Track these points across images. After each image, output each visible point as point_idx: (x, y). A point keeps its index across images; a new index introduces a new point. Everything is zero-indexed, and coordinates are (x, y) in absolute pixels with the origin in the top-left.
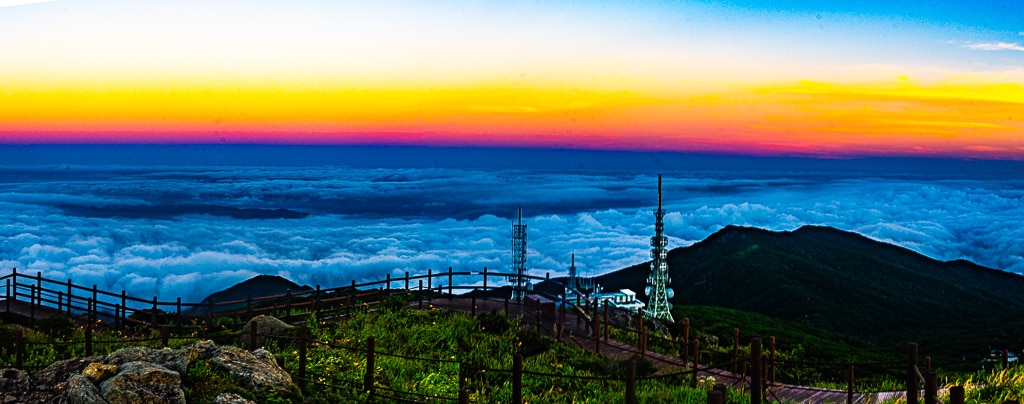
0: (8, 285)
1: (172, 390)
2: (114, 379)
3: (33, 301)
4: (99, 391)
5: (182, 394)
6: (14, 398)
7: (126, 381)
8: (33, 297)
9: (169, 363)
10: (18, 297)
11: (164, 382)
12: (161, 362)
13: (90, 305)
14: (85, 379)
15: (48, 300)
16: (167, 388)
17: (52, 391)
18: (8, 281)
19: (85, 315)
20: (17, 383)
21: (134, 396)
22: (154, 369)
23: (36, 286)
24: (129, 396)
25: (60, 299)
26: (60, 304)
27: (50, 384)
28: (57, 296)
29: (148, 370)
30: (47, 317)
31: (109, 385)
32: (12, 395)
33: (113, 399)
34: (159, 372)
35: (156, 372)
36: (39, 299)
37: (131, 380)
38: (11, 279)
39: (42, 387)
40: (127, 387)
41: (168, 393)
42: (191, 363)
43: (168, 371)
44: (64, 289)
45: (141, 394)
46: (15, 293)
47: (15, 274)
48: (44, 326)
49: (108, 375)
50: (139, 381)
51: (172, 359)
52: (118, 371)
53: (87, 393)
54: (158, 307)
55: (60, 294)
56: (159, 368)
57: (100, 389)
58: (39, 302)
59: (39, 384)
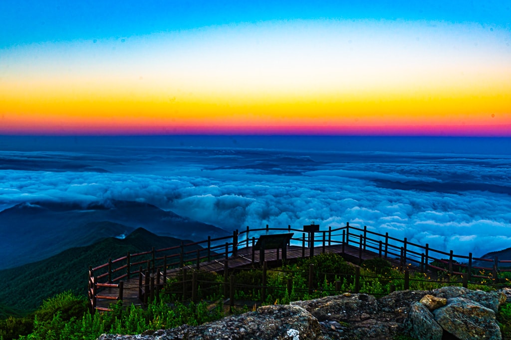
0: (344, 235)
1: (489, 323)
2: (444, 309)
3: (361, 246)
4: (434, 317)
5: (499, 328)
6: (368, 316)
7: (454, 311)
8: (361, 244)
9: (483, 302)
10: (350, 243)
11: (482, 316)
12: (478, 301)
13: (402, 252)
14: (423, 307)
15: (371, 246)
16: (485, 321)
17: (393, 313)
18: (344, 231)
19: (397, 259)
20: (369, 304)
21: (461, 324)
22: (475, 306)
23: (363, 236)
24: (457, 323)
25: (381, 246)
26: (380, 250)
27: (391, 307)
28: (378, 244)
29: (470, 305)
30: (372, 258)
31: (442, 312)
32: (366, 313)
33: (444, 324)
34: (478, 308)
35: (476, 307)
36: (365, 245)
37: (457, 311)
38: (346, 229)
39: (387, 309)
40: (455, 316)
41: (486, 326)
42: (502, 304)
43: (485, 308)
44: (383, 240)
45: (466, 323)
46: (348, 240)
47: (348, 227)
48: (370, 265)
49: (440, 305)
50: (463, 313)
51: (486, 299)
52: (447, 303)
53: (426, 317)
54: (454, 258)
55: (381, 243)
56: (477, 304)
57: (434, 315)
58: (364, 247)
59: (384, 307)
